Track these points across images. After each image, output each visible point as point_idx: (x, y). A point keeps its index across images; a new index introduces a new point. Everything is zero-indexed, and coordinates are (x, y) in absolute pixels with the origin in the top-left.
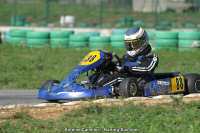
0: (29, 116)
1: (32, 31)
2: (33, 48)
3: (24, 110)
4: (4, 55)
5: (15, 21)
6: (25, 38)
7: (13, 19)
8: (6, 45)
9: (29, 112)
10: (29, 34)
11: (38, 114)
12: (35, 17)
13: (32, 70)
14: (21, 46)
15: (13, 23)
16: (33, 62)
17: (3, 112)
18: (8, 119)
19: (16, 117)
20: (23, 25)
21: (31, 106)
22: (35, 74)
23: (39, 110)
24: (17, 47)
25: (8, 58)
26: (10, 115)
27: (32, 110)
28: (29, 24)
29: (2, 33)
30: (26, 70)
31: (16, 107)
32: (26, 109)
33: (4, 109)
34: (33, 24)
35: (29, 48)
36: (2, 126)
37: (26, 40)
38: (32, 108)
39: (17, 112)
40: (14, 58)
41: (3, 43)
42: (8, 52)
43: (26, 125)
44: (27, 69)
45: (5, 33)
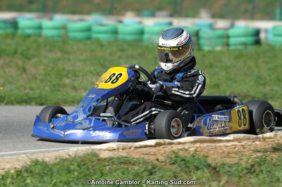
4: (264, 62)
7: (278, 11)
8: (267, 48)
15: (278, 16)
17: (258, 143)
18: (264, 152)
19: (275, 150)
25: (270, 65)
26: (267, 146)
29: (262, 30)
31: (275, 135)
33: (259, 138)
36: (256, 161)
39: (276, 142)
40: (277, 66)
41: (263, 45)
42: (270, 58)
45: (266, 31)
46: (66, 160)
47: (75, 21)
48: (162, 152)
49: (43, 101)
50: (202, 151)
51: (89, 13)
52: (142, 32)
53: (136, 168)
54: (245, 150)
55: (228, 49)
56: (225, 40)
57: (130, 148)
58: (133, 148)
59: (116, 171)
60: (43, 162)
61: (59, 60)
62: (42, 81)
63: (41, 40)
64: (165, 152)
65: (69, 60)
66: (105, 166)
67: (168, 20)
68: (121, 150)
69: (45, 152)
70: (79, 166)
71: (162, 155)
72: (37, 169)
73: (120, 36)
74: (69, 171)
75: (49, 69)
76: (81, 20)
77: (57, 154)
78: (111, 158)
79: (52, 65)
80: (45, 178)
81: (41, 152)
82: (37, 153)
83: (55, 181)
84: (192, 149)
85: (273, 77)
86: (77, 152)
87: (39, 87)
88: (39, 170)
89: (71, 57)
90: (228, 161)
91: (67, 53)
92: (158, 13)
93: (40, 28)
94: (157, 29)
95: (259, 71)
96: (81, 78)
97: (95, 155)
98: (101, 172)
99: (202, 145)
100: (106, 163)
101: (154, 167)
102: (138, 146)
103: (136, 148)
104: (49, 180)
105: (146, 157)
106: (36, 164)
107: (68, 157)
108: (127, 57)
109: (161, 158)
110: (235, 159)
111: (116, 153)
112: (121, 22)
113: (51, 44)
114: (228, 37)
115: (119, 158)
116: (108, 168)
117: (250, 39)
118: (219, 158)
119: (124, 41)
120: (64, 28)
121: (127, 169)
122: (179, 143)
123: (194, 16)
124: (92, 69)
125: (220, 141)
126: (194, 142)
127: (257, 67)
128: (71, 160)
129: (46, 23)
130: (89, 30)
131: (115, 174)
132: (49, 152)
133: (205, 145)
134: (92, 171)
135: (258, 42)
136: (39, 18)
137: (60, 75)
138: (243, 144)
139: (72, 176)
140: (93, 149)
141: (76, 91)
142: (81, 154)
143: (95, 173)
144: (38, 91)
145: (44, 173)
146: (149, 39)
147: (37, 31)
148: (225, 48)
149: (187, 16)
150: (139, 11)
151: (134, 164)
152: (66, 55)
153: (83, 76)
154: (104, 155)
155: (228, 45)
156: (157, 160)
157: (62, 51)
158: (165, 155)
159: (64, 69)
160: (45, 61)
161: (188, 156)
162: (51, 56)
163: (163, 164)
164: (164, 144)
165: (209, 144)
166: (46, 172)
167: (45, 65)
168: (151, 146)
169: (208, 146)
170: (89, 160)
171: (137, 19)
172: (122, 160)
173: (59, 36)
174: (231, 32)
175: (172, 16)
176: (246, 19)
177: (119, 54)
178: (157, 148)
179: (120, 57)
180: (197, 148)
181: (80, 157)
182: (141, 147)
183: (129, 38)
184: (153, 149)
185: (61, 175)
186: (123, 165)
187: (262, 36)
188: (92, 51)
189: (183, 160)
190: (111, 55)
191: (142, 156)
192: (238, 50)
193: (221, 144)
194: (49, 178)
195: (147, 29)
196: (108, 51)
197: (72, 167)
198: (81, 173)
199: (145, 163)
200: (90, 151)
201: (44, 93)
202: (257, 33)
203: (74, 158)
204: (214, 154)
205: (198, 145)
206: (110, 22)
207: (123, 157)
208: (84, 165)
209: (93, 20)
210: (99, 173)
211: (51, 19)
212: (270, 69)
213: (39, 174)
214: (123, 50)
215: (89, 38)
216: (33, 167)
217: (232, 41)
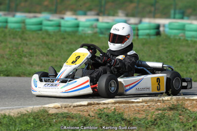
0: (184, 108)
1: (191, 24)
2: (191, 41)
3: (180, 102)
4: (162, 47)
5: (175, 14)
6: (183, 31)
7: (172, 12)
8: (165, 37)
9: (184, 104)
10: (187, 27)
11: (193, 107)
12: (194, 10)
13: (189, 62)
14: (180, 39)
15: (172, 16)
16: (191, 54)
17: (159, 104)
18: (163, 110)
19: (171, 109)
20: (182, 18)
21: (186, 98)
22: (192, 67)
23: (195, 102)
24: (175, 40)
25: (166, 50)
26: (165, 107)
27: (188, 102)
28: (189, 16)
29: (161, 25)
30: (183, 63)
31: (171, 99)
32: (181, 101)
33: (160, 101)
34: (192, 17)
35: (187, 40)
36: (158, 117)
37: (184, 33)
38: (187, 100)
39: (172, 103)
40: (171, 51)
41: (162, 36)
42: (167, 44)
43: (181, 117)
44: (185, 61)
45: (164, 26)
46: (25, 115)
47: (30, 18)
48: (93, 110)
49: (9, 73)
50: (120, 109)
51: (40, 12)
52: (78, 26)
53: (74, 121)
54: (150, 109)
55: (137, 39)
56: (136, 32)
57: (70, 107)
58: (72, 107)
59: (60, 123)
60: (9, 116)
61: (20, 44)
62: (8, 59)
63: (7, 31)
64: (94, 110)
65: (27, 45)
66: (53, 119)
67: (96, 17)
68: (63, 108)
69: (10, 109)
70: (34, 119)
71: (92, 111)
72: (5, 121)
73: (62, 29)
74: (28, 123)
75: (13, 51)
76: (35, 17)
77: (19, 110)
78: (57, 114)
79: (15, 48)
80: (11, 128)
81: (8, 109)
82: (4, 110)
83: (17, 129)
84: (113, 108)
85: (169, 58)
86: (33, 109)
87: (5, 64)
88: (6, 121)
89: (28, 43)
90: (138, 116)
91: (26, 40)
92: (89, 13)
93: (6, 22)
94: (88, 23)
95: (159, 54)
96: (35, 58)
97: (45, 111)
98: (50, 124)
99: (120, 105)
100: (53, 117)
101: (87, 120)
102: (75, 105)
103: (74, 107)
104: (13, 128)
105: (81, 113)
106: (4, 118)
107: (26, 113)
108: (67, 43)
109: (92, 114)
110: (143, 115)
111: (60, 110)
112: (63, 18)
113: (14, 33)
114: (138, 30)
115: (62, 114)
116: (54, 120)
117: (153, 32)
118: (132, 114)
119: (65, 32)
120: (23, 22)
121: (68, 121)
122: (104, 104)
123: (113, 15)
124: (43, 51)
125: (133, 102)
126: (115, 103)
127: (158, 50)
128: (29, 115)
129: (10, 19)
130: (41, 24)
131: (60, 125)
132: (13, 109)
133: (123, 105)
134: (43, 123)
135: (158, 33)
136: (5, 15)
137: (21, 55)
138: (149, 104)
139: (30, 126)
140: (44, 107)
141: (32, 67)
142: (36, 111)
143: (46, 124)
144: (5, 66)
145: (10, 124)
146: (83, 30)
147: (5, 24)
148: (136, 37)
149: (109, 15)
150: (75, 11)
151: (72, 118)
152: (24, 42)
153: (36, 56)
154: (51, 112)
155: (138, 35)
156: (89, 115)
157: (21, 38)
158: (95, 112)
159: (23, 51)
160: (10, 46)
161: (111, 112)
162: (14, 41)
163: (93, 118)
164: (93, 104)
165: (125, 104)
166: (11, 123)
167: (10, 48)
168: (85, 105)
169: (124, 106)
170: (42, 115)
171: (74, 17)
172: (64, 115)
173: (20, 28)
174: (140, 26)
175: (98, 14)
176: (150, 17)
177: (62, 41)
178: (89, 107)
179: (62, 43)
180: (117, 107)
181: (35, 113)
182: (78, 106)
183: (68, 29)
184: (86, 108)
185: (22, 125)
186: (65, 119)
187: (161, 29)
188: (43, 38)
189: (107, 115)
190: (56, 41)
191: (79, 112)
192: (144, 39)
193: (134, 105)
194: (13, 127)
195: (81, 24)
196: (54, 39)
197: (29, 120)
198: (35, 124)
199: (80, 117)
200: (42, 108)
201: (9, 67)
202: (158, 27)
203: (31, 113)
204: (128, 111)
205: (117, 105)
206: (55, 18)
207: (65, 113)
208: (38, 118)
209: (43, 16)
210: (48, 124)
211: (14, 16)
212: (167, 53)
213: (6, 124)
214: (64, 38)
215: (41, 30)
216: (2, 120)
217: (141, 32)
